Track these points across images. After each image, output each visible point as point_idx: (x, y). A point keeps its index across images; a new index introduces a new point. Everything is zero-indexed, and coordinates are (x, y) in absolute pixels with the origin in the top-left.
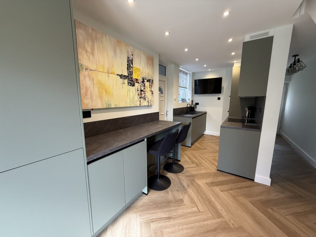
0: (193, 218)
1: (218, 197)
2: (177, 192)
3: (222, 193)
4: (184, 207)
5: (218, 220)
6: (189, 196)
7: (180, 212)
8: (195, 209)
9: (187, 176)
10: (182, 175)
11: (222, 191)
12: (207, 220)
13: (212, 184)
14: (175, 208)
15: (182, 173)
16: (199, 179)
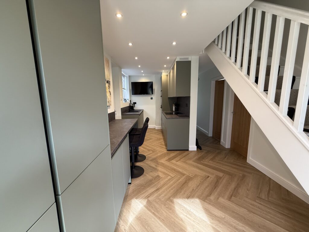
0: (172, 182)
1: (177, 165)
2: (151, 173)
3: (177, 162)
4: (162, 179)
5: (184, 177)
6: (161, 172)
7: (162, 182)
8: (169, 177)
9: (151, 160)
10: (147, 161)
11: (177, 161)
12: (179, 179)
13: (170, 160)
14: (157, 182)
15: (147, 160)
16: (160, 159)
